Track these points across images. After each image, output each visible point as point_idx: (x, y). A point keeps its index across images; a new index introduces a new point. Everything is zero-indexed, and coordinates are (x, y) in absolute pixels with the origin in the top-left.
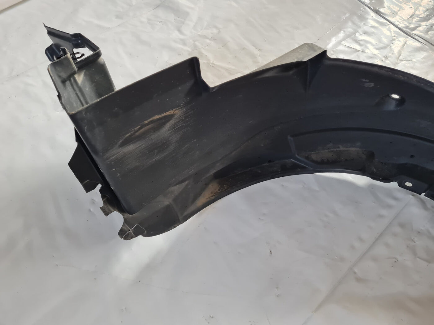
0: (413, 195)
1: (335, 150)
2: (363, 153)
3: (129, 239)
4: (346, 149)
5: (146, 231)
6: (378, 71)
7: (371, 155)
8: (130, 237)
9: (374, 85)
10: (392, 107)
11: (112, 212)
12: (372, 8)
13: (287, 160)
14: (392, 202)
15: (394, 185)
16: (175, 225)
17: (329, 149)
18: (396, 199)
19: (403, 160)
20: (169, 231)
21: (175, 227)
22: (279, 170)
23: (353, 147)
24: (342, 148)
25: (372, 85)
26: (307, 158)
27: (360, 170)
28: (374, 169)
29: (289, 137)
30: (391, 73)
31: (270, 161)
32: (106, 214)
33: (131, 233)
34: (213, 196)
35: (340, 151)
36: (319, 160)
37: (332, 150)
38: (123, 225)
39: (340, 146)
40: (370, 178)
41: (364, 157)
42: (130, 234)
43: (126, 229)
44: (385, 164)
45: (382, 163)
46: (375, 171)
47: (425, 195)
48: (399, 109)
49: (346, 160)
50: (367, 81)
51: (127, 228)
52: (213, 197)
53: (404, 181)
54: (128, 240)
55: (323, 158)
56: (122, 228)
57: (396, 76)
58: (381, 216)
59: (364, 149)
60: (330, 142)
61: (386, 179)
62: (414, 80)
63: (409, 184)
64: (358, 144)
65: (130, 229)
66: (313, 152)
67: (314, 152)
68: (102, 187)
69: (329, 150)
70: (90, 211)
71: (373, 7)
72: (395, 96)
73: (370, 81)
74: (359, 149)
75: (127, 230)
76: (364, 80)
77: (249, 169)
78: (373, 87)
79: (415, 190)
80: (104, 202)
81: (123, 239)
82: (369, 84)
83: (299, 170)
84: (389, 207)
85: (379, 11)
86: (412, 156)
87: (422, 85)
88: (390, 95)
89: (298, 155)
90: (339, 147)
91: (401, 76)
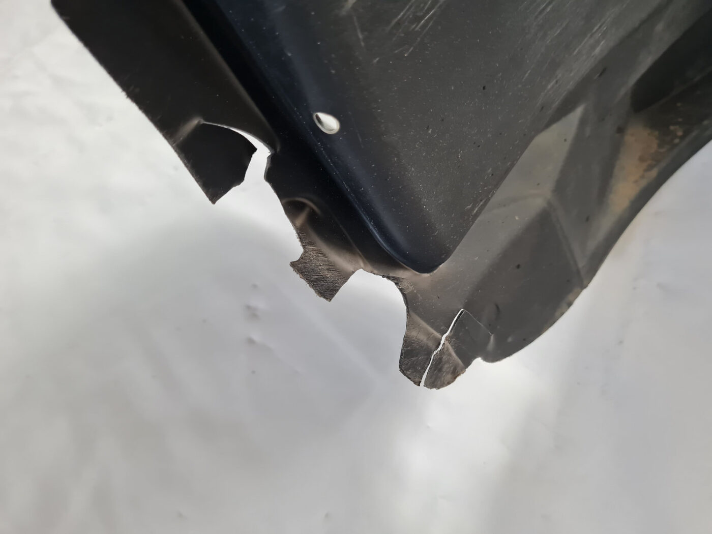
3: (449, 383)
5: (492, 338)
8: (447, 373)
11: (346, 277)
16: (570, 297)
20: (554, 322)
21: (570, 304)
32: (327, 289)
33: (450, 355)
34: (650, 168)
38: (410, 324)
42: (445, 358)
43: (423, 338)
51: (429, 335)
52: (654, 173)
54: (443, 385)
56: (407, 342)
65: (438, 335)
68: (273, 160)
70: (251, 341)
75: (431, 344)
80: (302, 233)
81: (426, 385)
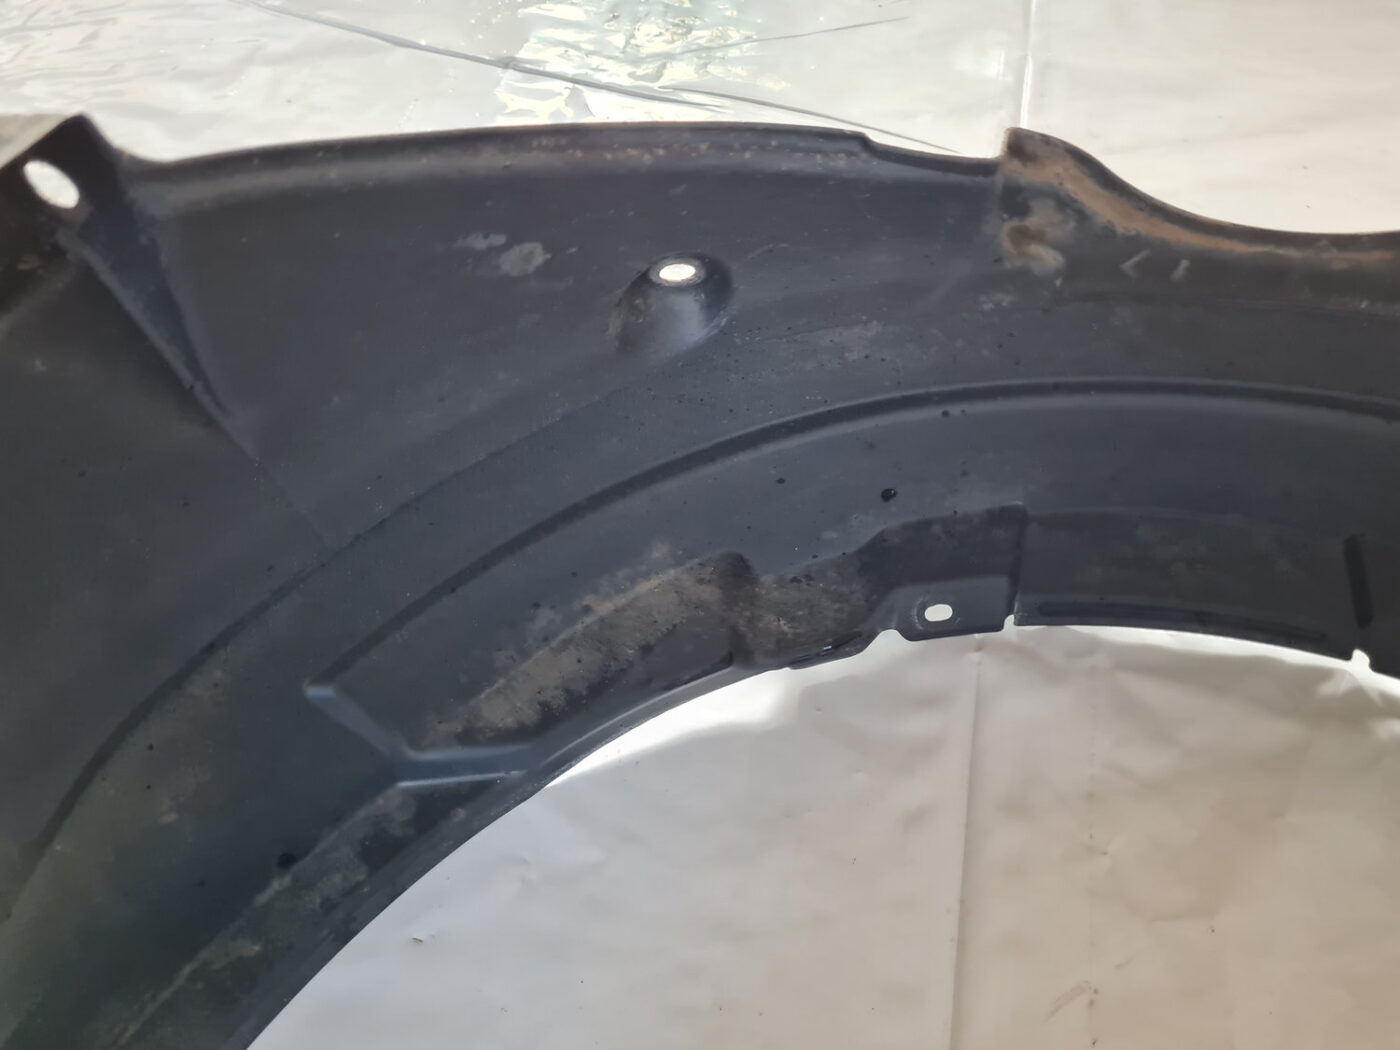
0: (979, 648)
1: (579, 627)
2: (701, 581)
4: (621, 601)
6: (508, 163)
7: (737, 573)
9: (546, 249)
10: (692, 326)
12: (487, 58)
13: (380, 801)
14: (919, 725)
15: (888, 644)
17: (546, 639)
18: (929, 701)
19: (866, 527)
22: (361, 877)
23: (646, 576)
24: (605, 608)
25: (536, 254)
26: (467, 737)
27: (728, 660)
28: (782, 622)
29: (314, 692)
30: (579, 154)
31: (287, 861)
35: (602, 620)
36: (530, 715)
37: (563, 636)
39: (589, 600)
40: (787, 670)
41: (709, 593)
44: (809, 577)
45: (795, 580)
46: (785, 628)
47: (1019, 623)
48: (724, 321)
49: (646, 649)
50: (498, 240)
53: (915, 612)
55: (542, 698)
57: (609, 156)
58: (915, 819)
59: (697, 561)
60: (536, 605)
61: (848, 640)
62: (703, 147)
63: (939, 613)
64: (659, 551)
66: (483, 696)
67: (488, 691)
69: (554, 643)
71: (488, 54)
72: (678, 272)
73: (514, 240)
74: (672, 572)
76: (479, 243)
77: (187, 969)
78: (547, 263)
79: (973, 621)
82: (517, 251)
83: (461, 814)
84: (923, 751)
85: (514, 59)
86: (887, 495)
87: (747, 155)
88: (653, 278)
89: (415, 745)
90: (587, 610)
91: (632, 152)
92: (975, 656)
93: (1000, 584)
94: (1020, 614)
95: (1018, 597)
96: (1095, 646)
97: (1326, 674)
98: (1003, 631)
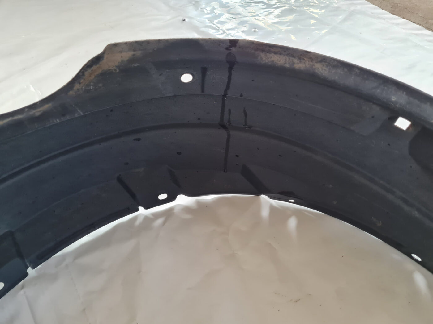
92: (22, 292)
93: (17, 260)
94: (32, 265)
95: (26, 260)
96: (64, 257)
97: (135, 218)
98: (29, 275)
